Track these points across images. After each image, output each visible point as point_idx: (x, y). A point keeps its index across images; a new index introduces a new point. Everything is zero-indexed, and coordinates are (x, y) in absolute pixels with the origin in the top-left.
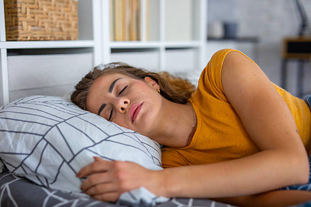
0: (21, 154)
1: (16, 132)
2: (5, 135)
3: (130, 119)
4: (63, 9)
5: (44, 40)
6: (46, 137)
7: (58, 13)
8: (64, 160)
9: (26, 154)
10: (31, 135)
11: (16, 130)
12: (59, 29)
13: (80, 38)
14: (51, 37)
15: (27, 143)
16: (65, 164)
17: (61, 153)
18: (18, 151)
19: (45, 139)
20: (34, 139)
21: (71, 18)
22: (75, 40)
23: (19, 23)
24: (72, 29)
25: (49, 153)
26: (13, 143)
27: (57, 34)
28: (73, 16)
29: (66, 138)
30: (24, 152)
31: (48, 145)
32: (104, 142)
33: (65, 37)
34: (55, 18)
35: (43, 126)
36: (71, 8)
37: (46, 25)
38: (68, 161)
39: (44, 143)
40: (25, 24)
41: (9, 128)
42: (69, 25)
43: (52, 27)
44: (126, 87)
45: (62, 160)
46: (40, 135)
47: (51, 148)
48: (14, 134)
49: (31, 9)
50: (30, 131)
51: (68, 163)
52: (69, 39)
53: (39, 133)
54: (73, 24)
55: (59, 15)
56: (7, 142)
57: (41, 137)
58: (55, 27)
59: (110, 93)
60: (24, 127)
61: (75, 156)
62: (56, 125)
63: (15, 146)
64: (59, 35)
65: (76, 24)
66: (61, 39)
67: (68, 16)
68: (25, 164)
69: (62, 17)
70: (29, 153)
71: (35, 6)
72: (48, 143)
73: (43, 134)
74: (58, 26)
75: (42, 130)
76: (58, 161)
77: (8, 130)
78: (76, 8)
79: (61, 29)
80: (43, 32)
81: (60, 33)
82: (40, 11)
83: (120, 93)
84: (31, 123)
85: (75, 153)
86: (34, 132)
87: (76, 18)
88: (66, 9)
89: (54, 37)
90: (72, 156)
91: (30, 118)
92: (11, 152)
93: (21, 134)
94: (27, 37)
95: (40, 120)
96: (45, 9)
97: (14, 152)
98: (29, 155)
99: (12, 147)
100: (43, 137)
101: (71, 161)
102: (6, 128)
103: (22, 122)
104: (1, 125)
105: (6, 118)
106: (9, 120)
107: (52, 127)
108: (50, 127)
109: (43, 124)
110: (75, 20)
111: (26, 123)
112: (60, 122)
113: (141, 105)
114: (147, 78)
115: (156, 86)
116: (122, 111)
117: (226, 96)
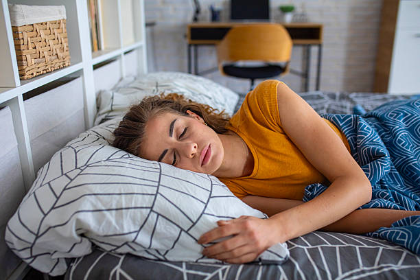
0: (130, 233)
1: (117, 209)
2: (104, 216)
4: (56, 32)
6: (154, 209)
7: (54, 37)
8: (182, 230)
9: (135, 232)
10: (137, 210)
11: (114, 207)
14: (51, 68)
15: (134, 221)
16: (183, 233)
17: (177, 223)
18: (126, 231)
19: (154, 212)
20: (141, 213)
21: (63, 41)
23: (24, 58)
24: (65, 53)
25: (162, 226)
26: (117, 223)
28: (64, 38)
29: (178, 206)
30: (132, 230)
31: (160, 217)
32: (211, 199)
33: (62, 65)
34: (52, 43)
35: (145, 196)
36: (62, 28)
37: (46, 54)
38: (186, 229)
39: (153, 216)
40: (29, 57)
41: (104, 205)
42: (62, 49)
43: (50, 56)
44: (186, 129)
45: (178, 230)
46: (146, 208)
47: (165, 220)
48: (114, 212)
49: (31, 37)
50: (133, 206)
51: (187, 232)
53: (144, 206)
54: (65, 45)
56: (109, 223)
57: (149, 210)
59: (171, 138)
60: (124, 201)
61: (194, 224)
62: (157, 192)
63: (122, 227)
64: (56, 63)
65: (67, 47)
67: (61, 39)
68: (137, 244)
69: (56, 41)
70: (138, 229)
71: (35, 33)
72: (158, 215)
73: (150, 206)
74: (54, 53)
75: (147, 201)
76: (175, 232)
77: (103, 208)
78: (65, 28)
79: (57, 55)
81: (57, 60)
82: (39, 39)
84: (128, 196)
86: (139, 206)
87: (67, 40)
88: (59, 31)
90: (191, 224)
91: (123, 189)
92: (118, 233)
93: (124, 211)
94: (33, 74)
95: (136, 189)
96: (43, 36)
97: (121, 233)
98: (138, 231)
99: (117, 227)
100: (152, 210)
101: (189, 229)
102: (100, 207)
103: (117, 197)
104: (93, 204)
105: (95, 194)
106: (99, 196)
107: (156, 195)
108: (154, 197)
109: (143, 194)
110: (66, 42)
111: (123, 196)
112: (158, 187)
113: (209, 147)
114: (188, 111)
115: (201, 119)
116: (191, 156)
117: (281, 128)
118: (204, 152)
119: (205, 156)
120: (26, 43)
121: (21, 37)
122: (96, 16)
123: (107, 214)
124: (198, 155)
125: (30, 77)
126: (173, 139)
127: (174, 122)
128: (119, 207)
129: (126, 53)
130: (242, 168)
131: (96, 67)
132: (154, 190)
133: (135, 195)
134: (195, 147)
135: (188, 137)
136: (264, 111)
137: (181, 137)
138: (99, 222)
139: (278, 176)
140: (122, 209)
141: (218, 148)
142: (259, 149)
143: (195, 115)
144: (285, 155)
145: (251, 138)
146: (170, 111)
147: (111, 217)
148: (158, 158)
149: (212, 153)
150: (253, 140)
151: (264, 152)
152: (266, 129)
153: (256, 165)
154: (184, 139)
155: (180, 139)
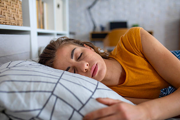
0: (35, 110)
2: (16, 96)
4: (14, 6)
5: (6, 24)
6: (55, 93)
7: (12, 8)
8: (74, 110)
9: (38, 110)
10: (41, 93)
11: (25, 90)
12: (13, 18)
13: (24, 25)
14: (9, 23)
15: (38, 100)
16: (75, 113)
19: (54, 95)
20: (45, 95)
21: (19, 12)
22: (21, 26)
24: (19, 19)
27: (12, 21)
28: (20, 11)
29: (72, 91)
31: (58, 100)
32: (97, 90)
33: (16, 23)
34: (11, 10)
36: (19, 6)
37: (6, 14)
38: (78, 109)
39: (53, 98)
41: (17, 89)
42: (18, 17)
43: (9, 16)
44: (82, 54)
45: (72, 110)
46: (49, 92)
47: (62, 102)
48: (24, 94)
50: (39, 89)
51: (78, 112)
52: (18, 25)
53: (47, 90)
54: (20, 16)
55: (13, 9)
56: (19, 102)
57: (50, 94)
58: (11, 16)
59: (72, 60)
60: (32, 87)
61: (84, 105)
62: (58, 82)
63: (28, 104)
64: (13, 22)
65: (21, 16)
66: (15, 25)
67: (17, 11)
68: (39, 119)
69: (14, 10)
70: (41, 107)
72: (57, 97)
73: (52, 90)
74: (12, 16)
75: (50, 87)
76: (70, 111)
78: (21, 6)
79: (14, 18)
80: (5, 19)
81: (14, 20)
82: (2, 5)
84: (36, 83)
85: (84, 102)
86: (43, 90)
88: (16, 6)
89: (11, 23)
90: (81, 105)
91: (33, 78)
92: (25, 109)
93: (32, 93)
95: (43, 79)
96: (5, 5)
98: (41, 110)
100: (52, 93)
101: (80, 109)
102: (14, 89)
103: (28, 83)
104: (9, 88)
105: (12, 81)
106: (16, 83)
107: (57, 84)
108: (55, 85)
109: (47, 82)
110: (21, 14)
111: (32, 83)
112: (59, 79)
113: (97, 65)
114: (84, 45)
116: (85, 71)
117: (143, 54)
118: (93, 68)
119: (94, 71)
123: (19, 95)
124: (89, 70)
126: (73, 60)
127: (74, 49)
128: (28, 90)
130: (118, 79)
132: (56, 81)
133: (41, 83)
134: (87, 65)
135: (84, 59)
136: (132, 44)
137: (79, 59)
138: (12, 101)
140: (30, 92)
141: (102, 65)
142: (129, 68)
143: (89, 47)
146: (72, 44)
147: (21, 97)
149: (99, 69)
150: (125, 62)
151: (132, 69)
152: (134, 55)
153: (127, 76)
154: (80, 60)
155: (78, 60)
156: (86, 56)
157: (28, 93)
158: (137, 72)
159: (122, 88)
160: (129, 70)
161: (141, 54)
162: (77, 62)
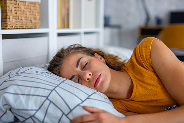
0: (32, 110)
1: (27, 95)
2: (19, 97)
3: (93, 85)
4: (32, 8)
5: (22, 29)
6: (49, 98)
7: (30, 10)
8: (64, 114)
9: (35, 110)
10: (38, 97)
11: (26, 93)
12: (30, 21)
13: (41, 27)
14: (26, 26)
15: (36, 103)
16: (64, 116)
17: (61, 109)
18: (30, 108)
19: (48, 100)
20: (41, 99)
21: (37, 14)
22: (39, 28)
23: (8, 17)
24: (37, 21)
25: (52, 109)
26: (26, 102)
28: (38, 13)
29: (63, 98)
30: (34, 108)
31: (51, 104)
33: (33, 26)
34: (28, 13)
35: (46, 90)
36: (37, 7)
37: (23, 18)
38: (66, 114)
39: (48, 102)
40: (11, 18)
41: (21, 92)
42: (35, 19)
43: (26, 20)
44: (87, 63)
46: (44, 97)
47: (54, 106)
48: (25, 96)
49: (14, 7)
50: (37, 94)
51: (66, 115)
52: (35, 28)
53: (43, 95)
54: (38, 17)
55: (30, 12)
56: (21, 102)
57: (45, 98)
58: (28, 20)
59: (77, 68)
60: (32, 91)
61: (71, 111)
62: (54, 89)
63: (28, 105)
64: (30, 25)
65: (39, 18)
66: (32, 28)
67: (35, 13)
68: (35, 117)
69: (32, 13)
70: (37, 108)
71: (17, 6)
72: (51, 102)
73: (47, 95)
74: (29, 19)
75: (46, 93)
76: (60, 114)
77: (20, 93)
78: (40, 8)
79: (31, 21)
80: (22, 23)
81: (31, 23)
82: (20, 9)
83: (84, 68)
84: (36, 89)
85: (72, 108)
86: (40, 95)
87: (39, 14)
88: (34, 8)
89: (28, 27)
90: (69, 111)
91: (34, 85)
92: (25, 108)
93: (31, 96)
94: (12, 27)
95: (42, 86)
96: (23, 8)
97: (26, 108)
98: (37, 110)
99: (25, 105)
100: (47, 98)
101: (68, 114)
102: (19, 92)
103: (29, 88)
104: (15, 90)
105: (18, 85)
106: (20, 86)
107: (52, 91)
108: (50, 91)
109: (45, 89)
110: (39, 15)
111: (33, 88)
112: (56, 87)
113: (100, 75)
114: (95, 54)
115: (103, 60)
118: (96, 78)
119: (96, 81)
120: (10, 9)
121: (8, 6)
122: (68, 10)
123: (21, 97)
124: (91, 80)
125: (11, 28)
126: (79, 69)
127: (81, 59)
128: (29, 94)
129: (85, 33)
130: (126, 93)
131: (59, 35)
132: (52, 88)
133: (40, 89)
138: (16, 101)
139: (149, 100)
140: (30, 95)
142: (138, 81)
143: (99, 57)
144: (155, 86)
145: (134, 74)
146: (81, 52)
147: (23, 99)
148: (70, 78)
149: (101, 79)
154: (85, 70)
155: (83, 70)
156: (91, 67)
157: (28, 96)
158: (145, 87)
159: (129, 102)
160: (137, 84)
161: (151, 68)
162: (81, 71)
